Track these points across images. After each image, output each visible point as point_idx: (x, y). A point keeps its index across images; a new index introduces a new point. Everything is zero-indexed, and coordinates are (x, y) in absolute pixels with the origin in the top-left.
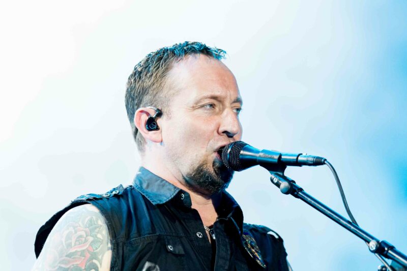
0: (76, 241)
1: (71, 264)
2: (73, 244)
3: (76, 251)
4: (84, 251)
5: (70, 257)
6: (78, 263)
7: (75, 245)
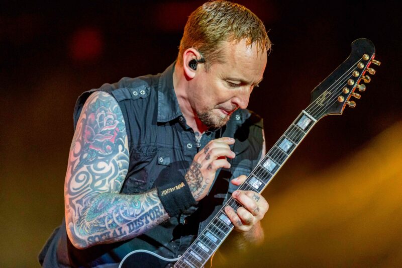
0: (107, 122)
1: (104, 139)
2: (105, 125)
3: (107, 130)
4: (113, 130)
5: (103, 134)
6: (110, 139)
7: (106, 125)
